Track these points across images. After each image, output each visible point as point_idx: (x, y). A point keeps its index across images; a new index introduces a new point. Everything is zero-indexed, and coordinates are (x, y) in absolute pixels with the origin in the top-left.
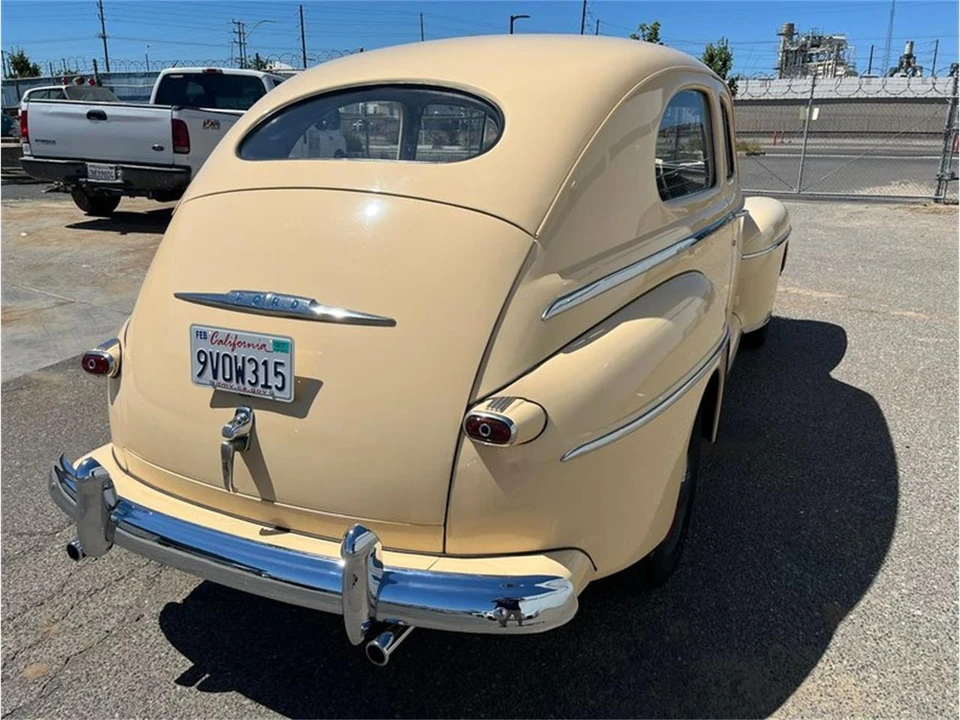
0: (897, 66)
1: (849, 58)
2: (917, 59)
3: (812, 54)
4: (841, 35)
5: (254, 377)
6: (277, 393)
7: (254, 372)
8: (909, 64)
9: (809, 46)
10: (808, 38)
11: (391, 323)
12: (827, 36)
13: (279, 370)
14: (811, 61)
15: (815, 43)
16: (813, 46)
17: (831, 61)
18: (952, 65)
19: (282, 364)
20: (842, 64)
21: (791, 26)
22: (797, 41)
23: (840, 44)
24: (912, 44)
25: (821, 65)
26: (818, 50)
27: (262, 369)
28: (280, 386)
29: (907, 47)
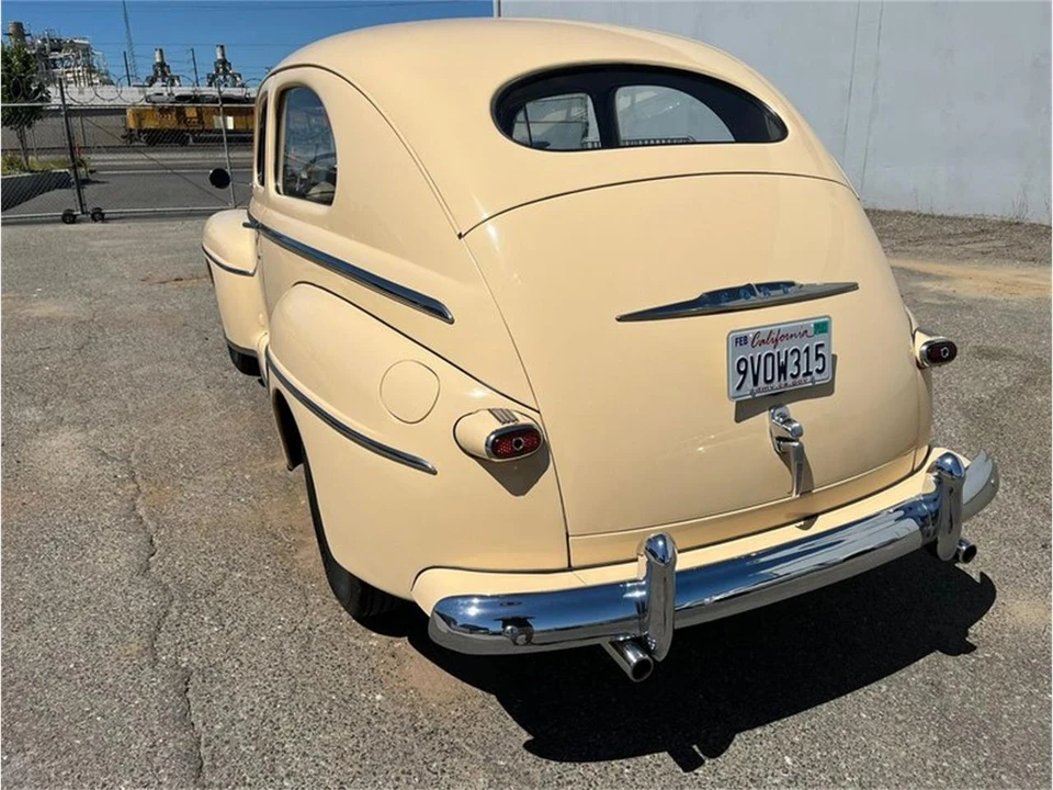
0: (152, 74)
1: (98, 64)
2: (171, 68)
3: (55, 60)
4: (84, 39)
5: (796, 368)
6: (817, 377)
7: (797, 363)
8: (164, 74)
9: (48, 49)
10: (44, 40)
11: (853, 287)
12: (66, 38)
13: (820, 352)
14: (56, 67)
15: (56, 47)
16: (53, 50)
17: (80, 68)
18: (208, 75)
19: (822, 345)
20: (94, 72)
21: (19, 26)
22: (33, 44)
23: (87, 50)
24: (161, 51)
25: (69, 72)
26: (62, 55)
27: (803, 357)
28: (820, 368)
29: (157, 54)
